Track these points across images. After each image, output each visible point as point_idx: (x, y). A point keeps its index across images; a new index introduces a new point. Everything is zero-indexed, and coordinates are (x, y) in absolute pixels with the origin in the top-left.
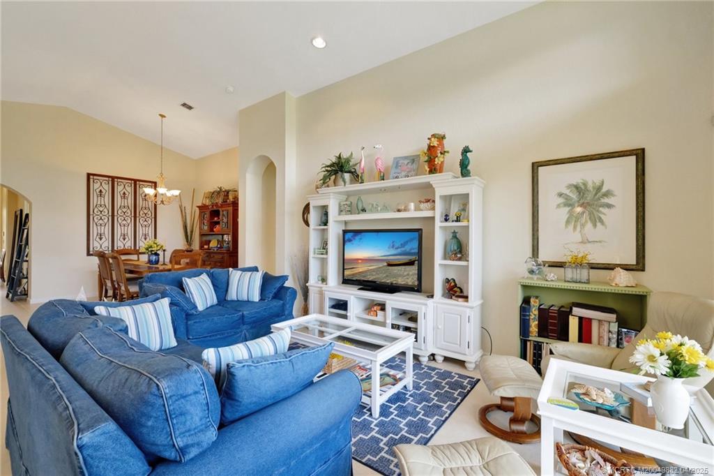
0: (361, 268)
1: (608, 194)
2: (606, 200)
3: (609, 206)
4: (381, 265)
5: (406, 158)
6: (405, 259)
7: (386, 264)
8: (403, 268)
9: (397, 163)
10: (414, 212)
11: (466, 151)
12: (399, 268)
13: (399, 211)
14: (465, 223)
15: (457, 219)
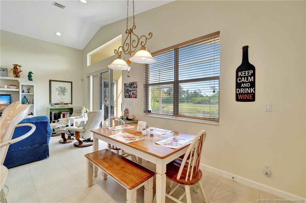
1: (66, 89)
2: (66, 91)
3: (67, 92)
10: (7, 89)
11: (30, 73)
14: (32, 94)
15: (28, 92)
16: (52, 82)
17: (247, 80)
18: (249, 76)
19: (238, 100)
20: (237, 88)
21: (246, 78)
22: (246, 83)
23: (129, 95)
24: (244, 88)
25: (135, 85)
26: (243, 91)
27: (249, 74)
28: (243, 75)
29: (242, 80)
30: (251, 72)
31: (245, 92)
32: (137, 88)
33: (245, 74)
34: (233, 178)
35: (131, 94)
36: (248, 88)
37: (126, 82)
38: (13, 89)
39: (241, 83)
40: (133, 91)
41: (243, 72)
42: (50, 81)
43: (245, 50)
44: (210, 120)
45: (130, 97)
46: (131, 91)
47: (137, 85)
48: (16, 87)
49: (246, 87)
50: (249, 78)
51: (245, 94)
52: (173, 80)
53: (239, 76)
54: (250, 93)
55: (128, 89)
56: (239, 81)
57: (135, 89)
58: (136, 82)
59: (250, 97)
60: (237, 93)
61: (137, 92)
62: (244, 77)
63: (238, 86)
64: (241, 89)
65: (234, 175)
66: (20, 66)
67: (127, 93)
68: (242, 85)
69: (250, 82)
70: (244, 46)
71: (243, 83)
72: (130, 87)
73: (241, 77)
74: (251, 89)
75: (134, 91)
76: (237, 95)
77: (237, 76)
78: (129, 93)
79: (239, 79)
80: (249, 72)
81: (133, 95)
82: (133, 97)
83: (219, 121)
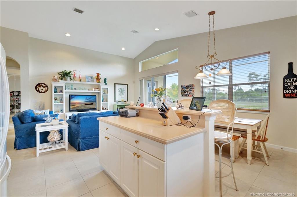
0: (77, 105)
1: (124, 90)
2: (124, 91)
3: (124, 92)
4: (83, 104)
5: (89, 76)
6: (90, 103)
7: (84, 104)
8: (89, 105)
9: (87, 77)
10: (94, 91)
11: (105, 79)
12: (88, 105)
13: (89, 90)
14: (107, 94)
15: (105, 93)
16: (116, 85)
17: (292, 84)
18: (294, 82)
19: (285, 97)
20: (284, 89)
21: (291, 83)
22: (291, 86)
23: (186, 94)
24: (290, 89)
25: (192, 87)
26: (289, 91)
27: (293, 80)
28: (289, 81)
29: (288, 85)
30: (295, 79)
31: (291, 92)
32: (194, 89)
33: (291, 81)
34: (282, 148)
35: (188, 94)
36: (293, 89)
37: (183, 85)
38: (97, 91)
39: (287, 87)
40: (190, 91)
41: (289, 79)
42: (115, 84)
43: (291, 65)
44: (262, 111)
45: (187, 96)
46: (188, 91)
47: (194, 87)
48: (98, 89)
49: (291, 89)
50: (294, 83)
51: (290, 93)
52: (229, 84)
53: (286, 82)
54: (295, 93)
55: (185, 90)
56: (286, 85)
57: (192, 90)
58: (194, 85)
59: (295, 95)
60: (284, 92)
61: (194, 92)
62: (290, 83)
63: (285, 88)
64: (288, 90)
65: (282, 147)
66: (100, 75)
67: (184, 93)
68: (288, 88)
69: (294, 86)
70: (290, 62)
71: (289, 86)
72: (187, 88)
73: (288, 83)
74: (296, 90)
75: (192, 91)
76: (284, 94)
77: (284, 82)
78: (185, 93)
79: (286, 84)
80: (293, 79)
81: (190, 94)
82: (190, 96)
83: (269, 112)
